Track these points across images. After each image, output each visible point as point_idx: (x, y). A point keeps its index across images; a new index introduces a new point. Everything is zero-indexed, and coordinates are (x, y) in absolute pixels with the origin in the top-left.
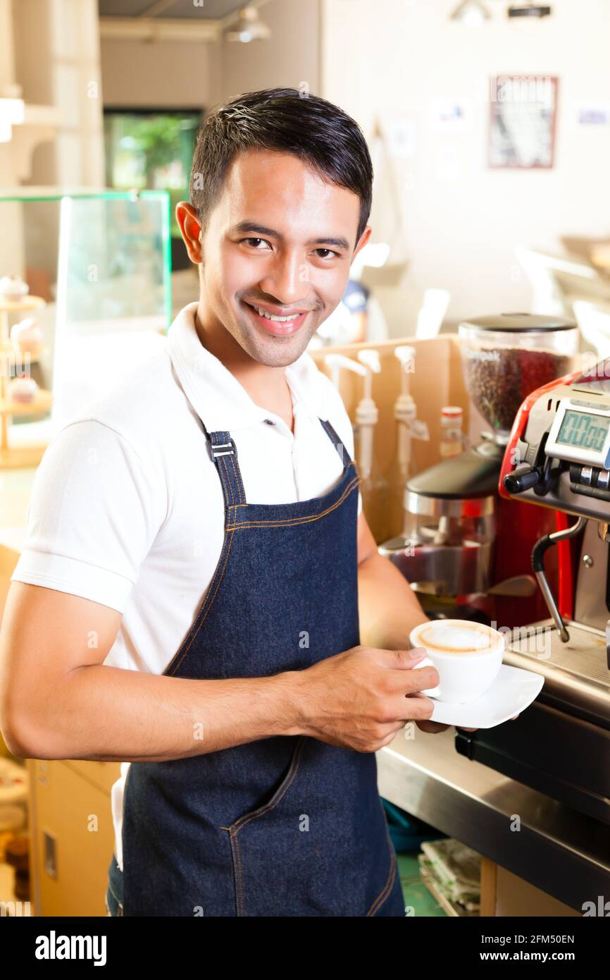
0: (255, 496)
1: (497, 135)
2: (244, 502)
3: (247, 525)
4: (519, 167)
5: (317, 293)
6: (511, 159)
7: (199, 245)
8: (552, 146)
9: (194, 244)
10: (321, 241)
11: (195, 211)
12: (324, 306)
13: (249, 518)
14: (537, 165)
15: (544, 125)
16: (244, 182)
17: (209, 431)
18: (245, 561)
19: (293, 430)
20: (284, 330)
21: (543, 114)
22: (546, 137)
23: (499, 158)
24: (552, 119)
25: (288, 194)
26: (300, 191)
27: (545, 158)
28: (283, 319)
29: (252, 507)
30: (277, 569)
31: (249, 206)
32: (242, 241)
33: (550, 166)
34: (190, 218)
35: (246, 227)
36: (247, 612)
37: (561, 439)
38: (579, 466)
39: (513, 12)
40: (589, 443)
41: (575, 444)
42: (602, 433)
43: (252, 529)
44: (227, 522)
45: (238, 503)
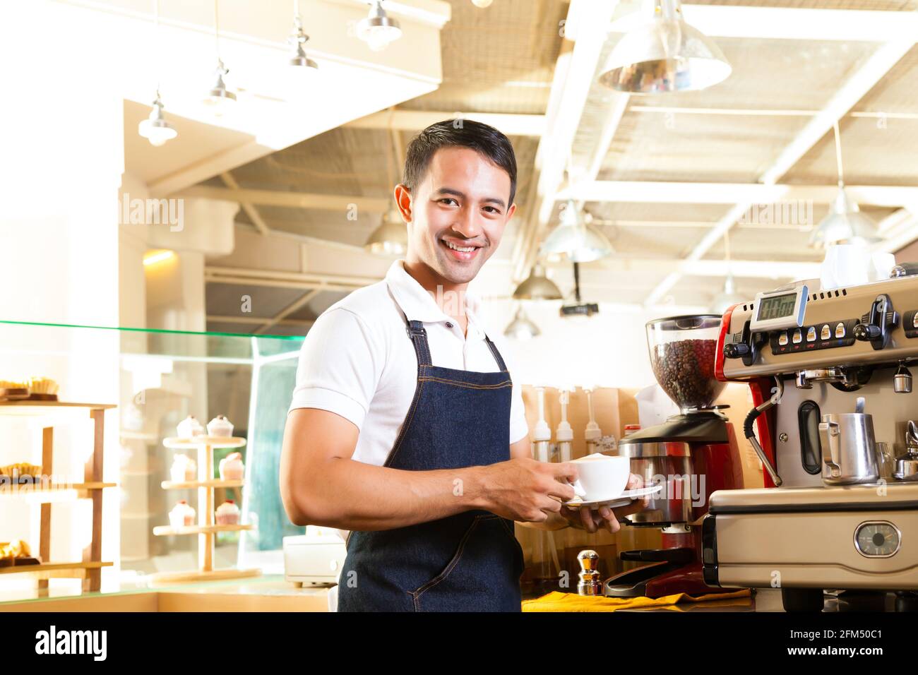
0: (437, 361)
2: (431, 365)
3: (432, 379)
5: (486, 234)
7: (410, 211)
9: (406, 211)
10: (489, 200)
11: (408, 190)
12: (490, 245)
13: (432, 375)
16: (442, 165)
17: (409, 320)
18: (430, 403)
19: (466, 336)
20: (465, 258)
25: (469, 170)
26: (476, 169)
28: (465, 250)
29: (435, 368)
30: (451, 414)
31: (446, 178)
32: (440, 201)
34: (404, 194)
35: (444, 191)
36: (430, 439)
37: (760, 318)
38: (777, 333)
39: (566, 311)
40: (782, 314)
41: (772, 317)
42: (791, 305)
43: (435, 383)
44: (418, 375)
45: (427, 364)
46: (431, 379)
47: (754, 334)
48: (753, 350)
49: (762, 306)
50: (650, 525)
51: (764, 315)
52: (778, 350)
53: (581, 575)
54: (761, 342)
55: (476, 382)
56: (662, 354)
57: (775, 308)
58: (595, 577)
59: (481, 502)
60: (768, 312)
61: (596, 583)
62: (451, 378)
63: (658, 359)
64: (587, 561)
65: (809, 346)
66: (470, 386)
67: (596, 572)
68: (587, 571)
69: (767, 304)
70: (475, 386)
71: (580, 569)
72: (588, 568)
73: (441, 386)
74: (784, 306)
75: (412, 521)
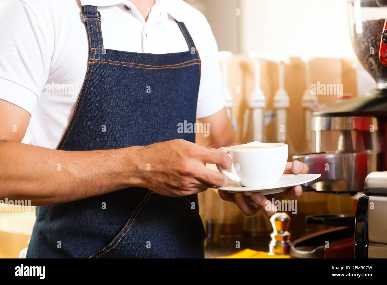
2: (103, 47)
13: (103, 57)
17: (83, 5)
29: (107, 51)
43: (106, 65)
44: (89, 58)
45: (98, 47)
46: (102, 61)
50: (335, 193)
53: (273, 235)
55: (151, 62)
56: (360, 30)
58: (285, 238)
59: (135, 181)
61: (286, 244)
62: (122, 60)
63: (356, 35)
64: (279, 224)
66: (144, 67)
67: (287, 233)
68: (279, 232)
70: (149, 67)
71: (272, 231)
72: (280, 229)
73: (112, 68)
75: (73, 198)
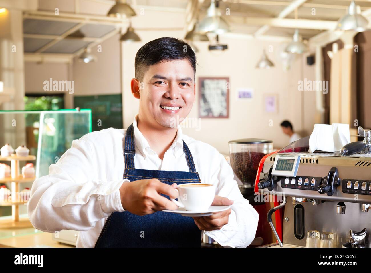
1: (202, 103)
4: (213, 117)
6: (209, 114)
8: (228, 108)
14: (221, 116)
15: (223, 98)
21: (223, 94)
22: (225, 104)
23: (204, 114)
24: (226, 95)
27: (225, 113)
33: (227, 117)
37: (277, 169)
38: (284, 178)
39: (211, 48)
40: (287, 169)
41: (282, 170)
42: (292, 165)
47: (274, 176)
48: (272, 184)
49: (278, 163)
51: (279, 168)
52: (284, 186)
54: (276, 180)
57: (284, 165)
60: (281, 166)
65: (298, 187)
69: (280, 162)
74: (288, 165)
